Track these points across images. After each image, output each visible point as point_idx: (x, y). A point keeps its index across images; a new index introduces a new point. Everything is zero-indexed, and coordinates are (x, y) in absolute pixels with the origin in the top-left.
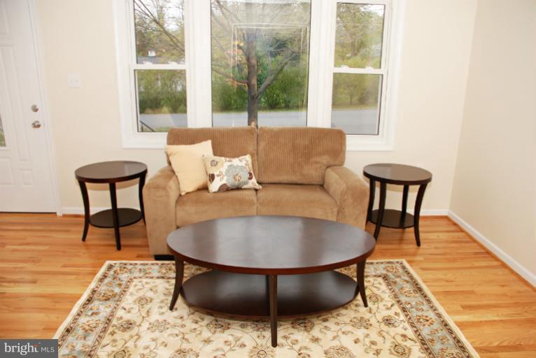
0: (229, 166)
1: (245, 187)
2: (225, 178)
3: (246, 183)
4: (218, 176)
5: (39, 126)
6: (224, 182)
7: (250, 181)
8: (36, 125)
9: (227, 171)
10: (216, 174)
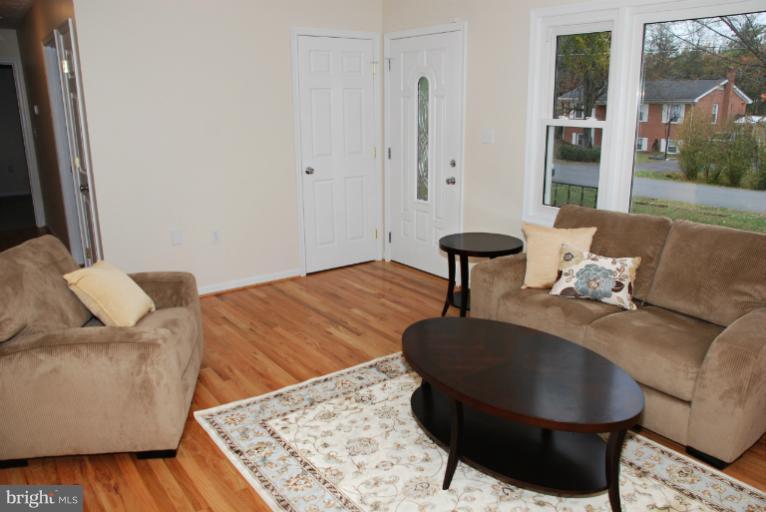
0: (587, 266)
1: (605, 300)
2: (575, 280)
3: (608, 295)
4: (567, 274)
5: (454, 183)
6: (571, 284)
7: (615, 294)
8: (451, 181)
9: (582, 272)
10: (564, 271)
